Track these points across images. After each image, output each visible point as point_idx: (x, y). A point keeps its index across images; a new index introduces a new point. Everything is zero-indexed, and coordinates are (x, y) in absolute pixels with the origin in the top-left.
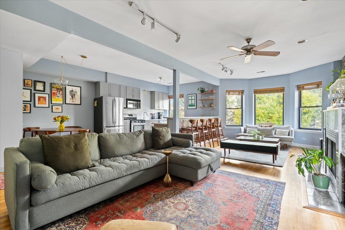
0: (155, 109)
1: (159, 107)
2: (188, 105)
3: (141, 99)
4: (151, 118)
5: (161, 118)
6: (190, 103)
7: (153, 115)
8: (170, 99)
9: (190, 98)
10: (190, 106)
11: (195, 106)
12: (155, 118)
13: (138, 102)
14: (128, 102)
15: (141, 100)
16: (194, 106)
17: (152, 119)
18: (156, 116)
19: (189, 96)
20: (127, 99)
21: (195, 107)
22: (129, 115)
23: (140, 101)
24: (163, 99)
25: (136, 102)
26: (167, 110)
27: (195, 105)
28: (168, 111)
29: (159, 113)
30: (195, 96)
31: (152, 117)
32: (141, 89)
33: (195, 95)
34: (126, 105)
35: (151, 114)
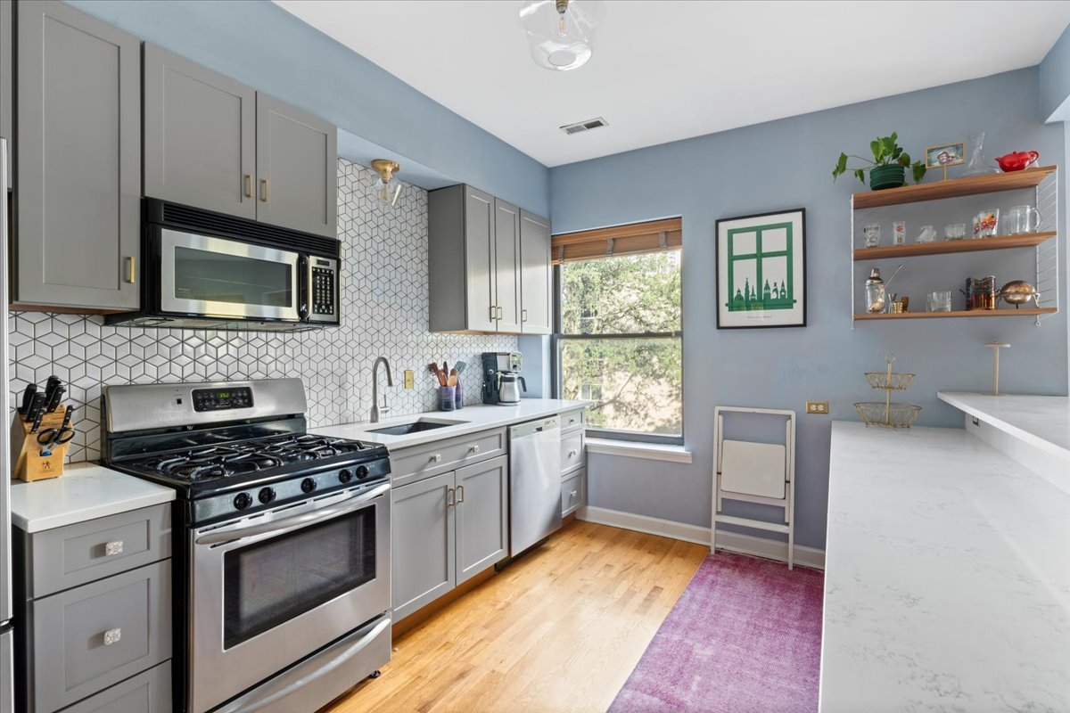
0: (471, 326)
1: (492, 311)
2: (724, 299)
3: (343, 232)
4: (431, 400)
5: (505, 396)
6: (739, 286)
7: (450, 380)
8: (564, 257)
9: (745, 244)
10: (736, 304)
11: (798, 306)
12: (466, 394)
13: (312, 261)
14: (172, 240)
15: (341, 238)
16: (786, 303)
17: (443, 405)
18: (471, 382)
19: (731, 233)
20: (147, 205)
21: (794, 315)
22: (204, 399)
23: (330, 248)
24: (518, 261)
25: (291, 258)
26: (538, 336)
27: (798, 294)
28: (545, 341)
29: (488, 360)
30: (789, 226)
31: (439, 392)
32: (346, 141)
33: (796, 219)
34: (134, 276)
35: (432, 368)
